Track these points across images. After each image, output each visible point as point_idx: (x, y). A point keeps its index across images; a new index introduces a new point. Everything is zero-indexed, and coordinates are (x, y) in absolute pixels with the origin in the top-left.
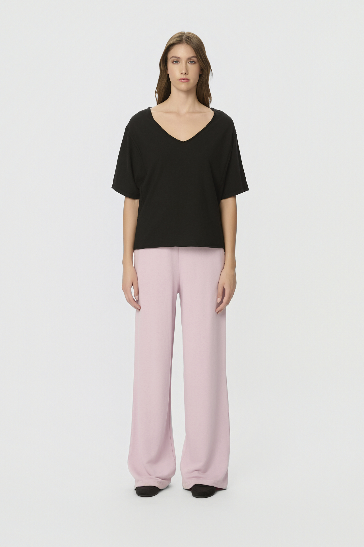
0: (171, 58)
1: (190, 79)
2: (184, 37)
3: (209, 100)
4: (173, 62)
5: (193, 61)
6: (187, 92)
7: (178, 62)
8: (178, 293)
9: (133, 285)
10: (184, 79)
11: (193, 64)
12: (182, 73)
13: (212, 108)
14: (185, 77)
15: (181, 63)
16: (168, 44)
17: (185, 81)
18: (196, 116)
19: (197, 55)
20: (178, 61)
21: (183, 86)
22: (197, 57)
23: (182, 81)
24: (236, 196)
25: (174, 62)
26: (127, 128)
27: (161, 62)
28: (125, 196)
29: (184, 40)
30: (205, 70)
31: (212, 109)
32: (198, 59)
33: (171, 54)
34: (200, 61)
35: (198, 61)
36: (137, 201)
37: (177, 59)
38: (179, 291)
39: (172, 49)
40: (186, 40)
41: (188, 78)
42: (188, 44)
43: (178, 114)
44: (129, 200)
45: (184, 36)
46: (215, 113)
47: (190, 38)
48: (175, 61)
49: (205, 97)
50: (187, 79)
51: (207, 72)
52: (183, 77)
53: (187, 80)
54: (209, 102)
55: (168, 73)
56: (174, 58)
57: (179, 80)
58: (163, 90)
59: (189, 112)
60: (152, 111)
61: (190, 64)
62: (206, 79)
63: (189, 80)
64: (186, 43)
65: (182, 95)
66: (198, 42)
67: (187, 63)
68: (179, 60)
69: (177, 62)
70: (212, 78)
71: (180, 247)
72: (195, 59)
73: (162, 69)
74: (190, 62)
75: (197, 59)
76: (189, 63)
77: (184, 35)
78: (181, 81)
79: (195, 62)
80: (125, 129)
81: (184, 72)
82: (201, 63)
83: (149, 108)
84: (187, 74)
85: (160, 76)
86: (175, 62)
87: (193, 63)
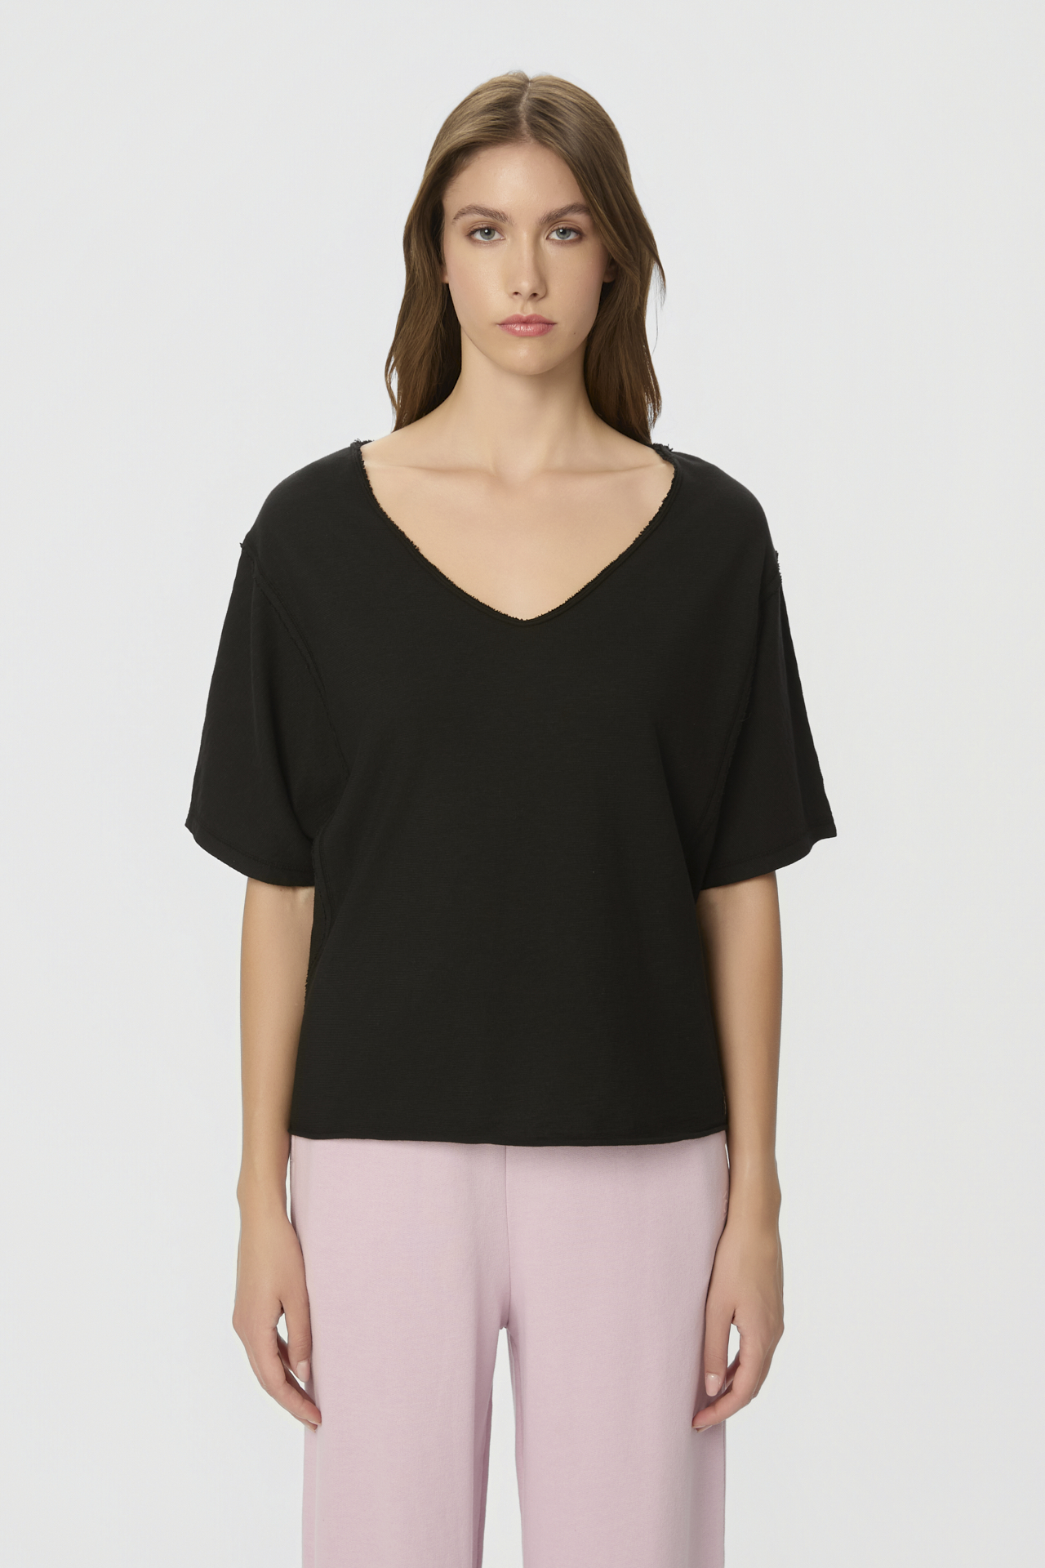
0: (462, 213)
1: (555, 319)
2: (523, 107)
3: (650, 408)
4: (470, 234)
5: (571, 230)
6: (543, 379)
7: (497, 236)
8: (501, 1328)
9: (282, 1310)
10: (526, 322)
11: (572, 242)
12: (516, 293)
13: (660, 445)
14: (530, 310)
15: (509, 240)
16: (448, 145)
17: (530, 328)
18: (589, 488)
19: (591, 202)
20: (494, 230)
21: (525, 353)
22: (588, 209)
23: (518, 329)
24: (777, 871)
25: (473, 232)
26: (249, 545)
27: (414, 232)
28: (247, 877)
29: (524, 125)
30: (628, 271)
31: (663, 452)
32: (596, 217)
33: (461, 195)
34: (602, 228)
35: (595, 227)
36: (305, 896)
37: (489, 219)
38: (507, 1322)
39: (463, 169)
40: (534, 126)
41: (546, 316)
42: (542, 143)
43: (496, 479)
44: (268, 893)
45: (524, 100)
46: (676, 474)
47: (554, 110)
48: (482, 230)
49: (628, 397)
50: (539, 323)
51: (637, 280)
52: (522, 309)
53: (540, 327)
54: (650, 416)
55: (447, 279)
56: (478, 217)
57: (503, 324)
58: (421, 362)
59: (550, 472)
60: (368, 464)
61: (558, 243)
62: (635, 308)
63: (550, 324)
64: (532, 141)
65: (518, 394)
66: (595, 129)
67: (543, 240)
68: (498, 222)
69: (489, 231)
70: (662, 305)
71: (511, 1149)
72: (580, 219)
73: (419, 267)
74: (554, 236)
75: (592, 219)
76: (553, 240)
77: (521, 96)
78: (514, 332)
79: (580, 235)
80: (239, 552)
81: (526, 286)
82: (608, 238)
83: (357, 445)
84: (540, 293)
85: (405, 296)
86: (478, 236)
87: (572, 236)
